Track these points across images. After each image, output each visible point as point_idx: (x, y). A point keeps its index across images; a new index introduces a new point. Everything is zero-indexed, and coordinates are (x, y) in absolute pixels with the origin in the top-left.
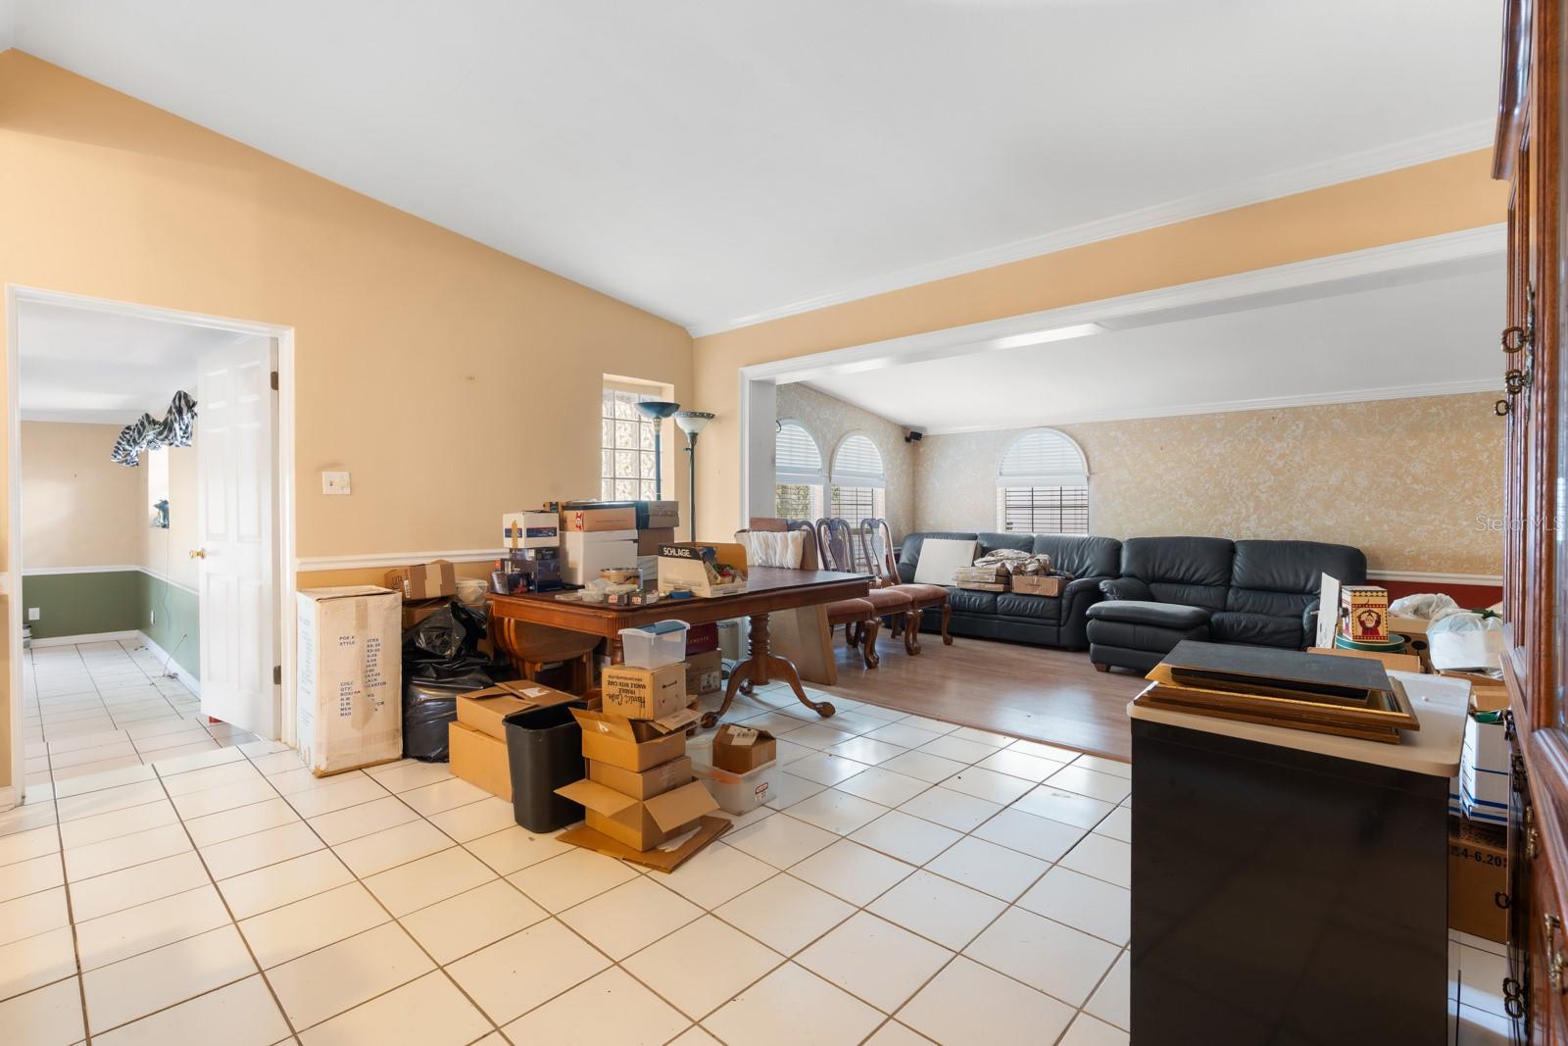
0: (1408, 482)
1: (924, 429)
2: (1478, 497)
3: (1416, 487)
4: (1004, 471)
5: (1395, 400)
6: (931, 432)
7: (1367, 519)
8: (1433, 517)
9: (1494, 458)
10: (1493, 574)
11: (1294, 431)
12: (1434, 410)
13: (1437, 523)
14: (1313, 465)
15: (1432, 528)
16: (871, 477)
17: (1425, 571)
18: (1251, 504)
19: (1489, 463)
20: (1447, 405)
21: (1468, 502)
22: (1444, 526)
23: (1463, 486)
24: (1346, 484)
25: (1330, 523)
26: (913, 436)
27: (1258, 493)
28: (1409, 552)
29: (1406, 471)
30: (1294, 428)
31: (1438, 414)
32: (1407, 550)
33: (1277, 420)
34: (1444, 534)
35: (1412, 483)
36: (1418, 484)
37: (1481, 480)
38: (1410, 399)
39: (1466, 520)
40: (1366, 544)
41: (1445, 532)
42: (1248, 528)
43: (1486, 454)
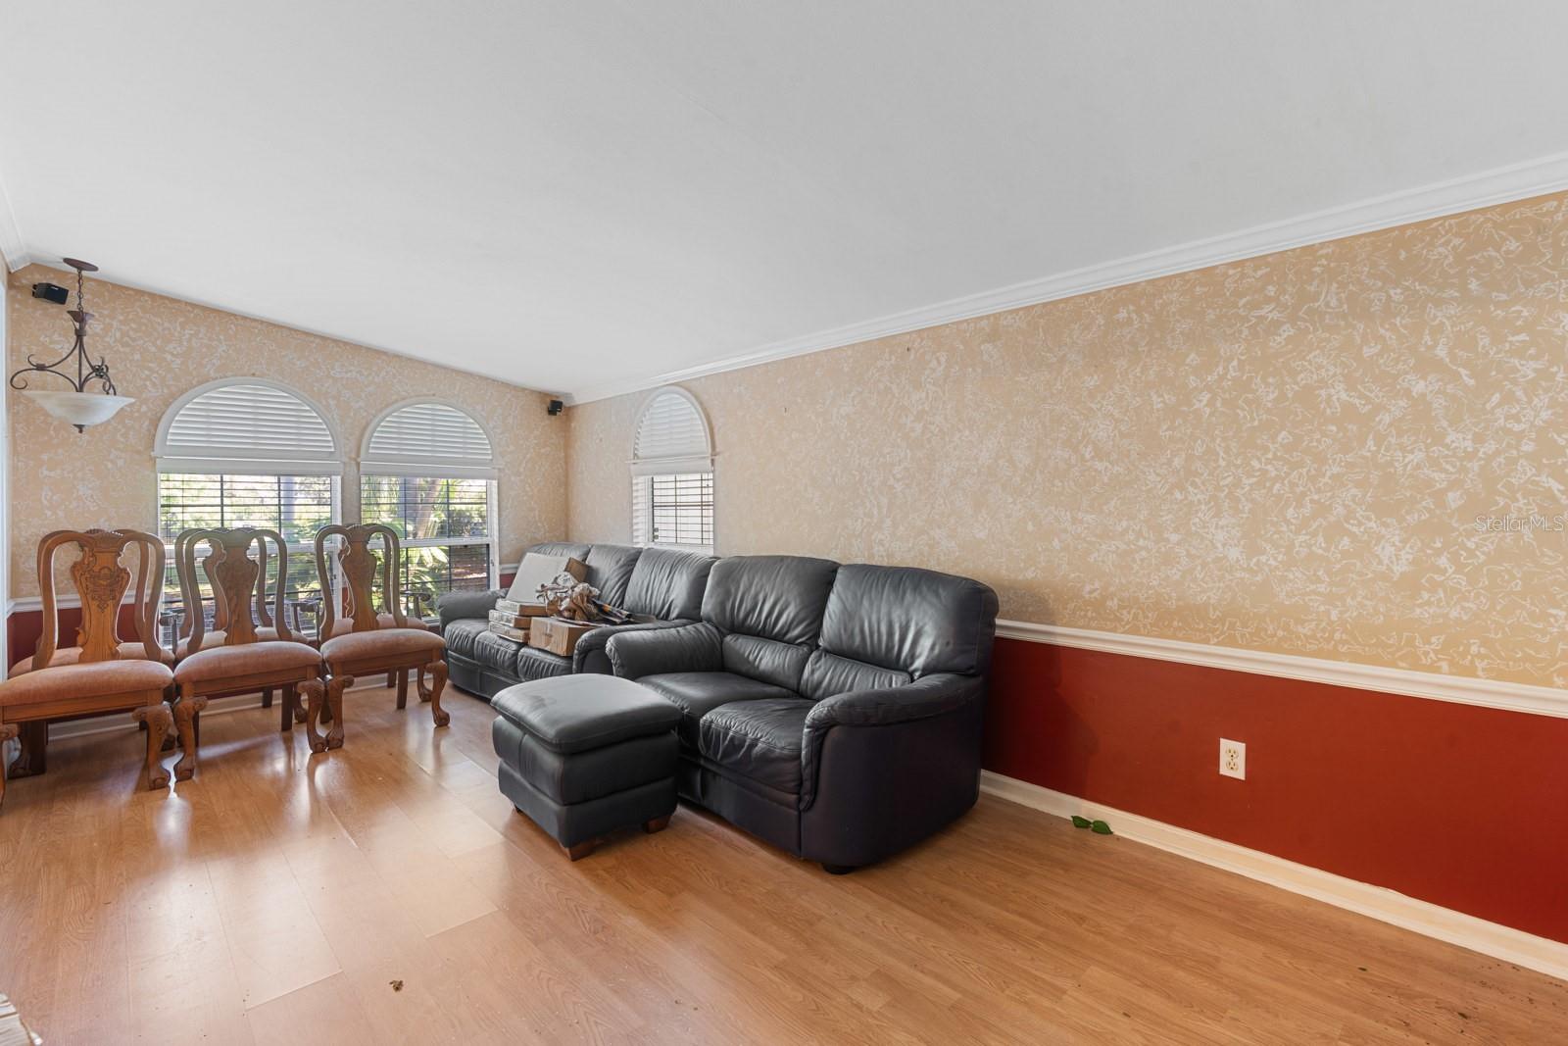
0: (1088, 456)
1: (568, 396)
2: (1194, 485)
3: (1099, 466)
4: (640, 454)
5: (1067, 300)
6: (578, 400)
7: (1030, 527)
8: (1124, 524)
9: (1218, 404)
10: (1218, 644)
11: (934, 370)
12: (1123, 314)
13: (1131, 537)
14: (960, 431)
15: (1123, 547)
16: (466, 464)
17: (1114, 630)
18: (884, 501)
19: (1212, 414)
20: (1143, 302)
21: (1178, 495)
22: (1141, 543)
23: (1170, 462)
24: (1001, 462)
25: (982, 535)
26: (555, 407)
27: (891, 481)
28: (1090, 592)
29: (1084, 436)
30: (934, 363)
31: (1130, 319)
32: (1088, 588)
33: (913, 351)
34: (1142, 560)
35: (1092, 458)
36: (1101, 460)
37: (1199, 450)
38: (1086, 296)
39: (1176, 530)
40: (1030, 575)
41: (1144, 553)
42: (881, 543)
43: (1206, 397)
